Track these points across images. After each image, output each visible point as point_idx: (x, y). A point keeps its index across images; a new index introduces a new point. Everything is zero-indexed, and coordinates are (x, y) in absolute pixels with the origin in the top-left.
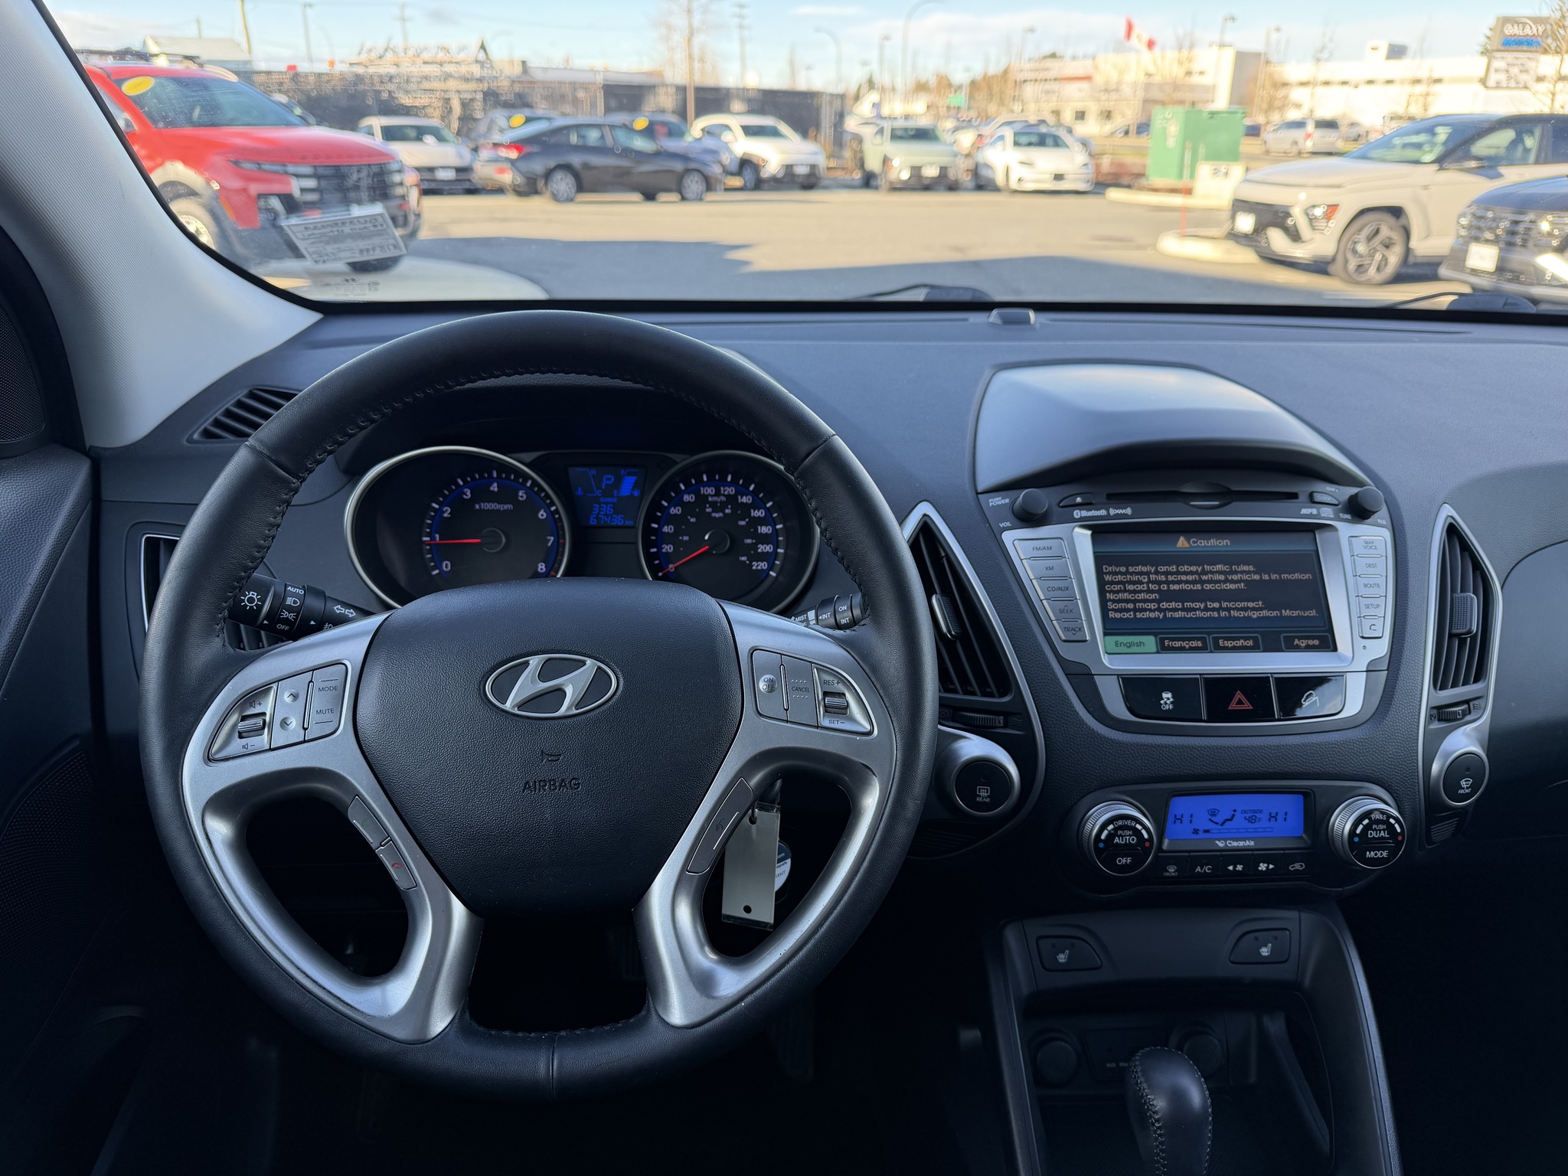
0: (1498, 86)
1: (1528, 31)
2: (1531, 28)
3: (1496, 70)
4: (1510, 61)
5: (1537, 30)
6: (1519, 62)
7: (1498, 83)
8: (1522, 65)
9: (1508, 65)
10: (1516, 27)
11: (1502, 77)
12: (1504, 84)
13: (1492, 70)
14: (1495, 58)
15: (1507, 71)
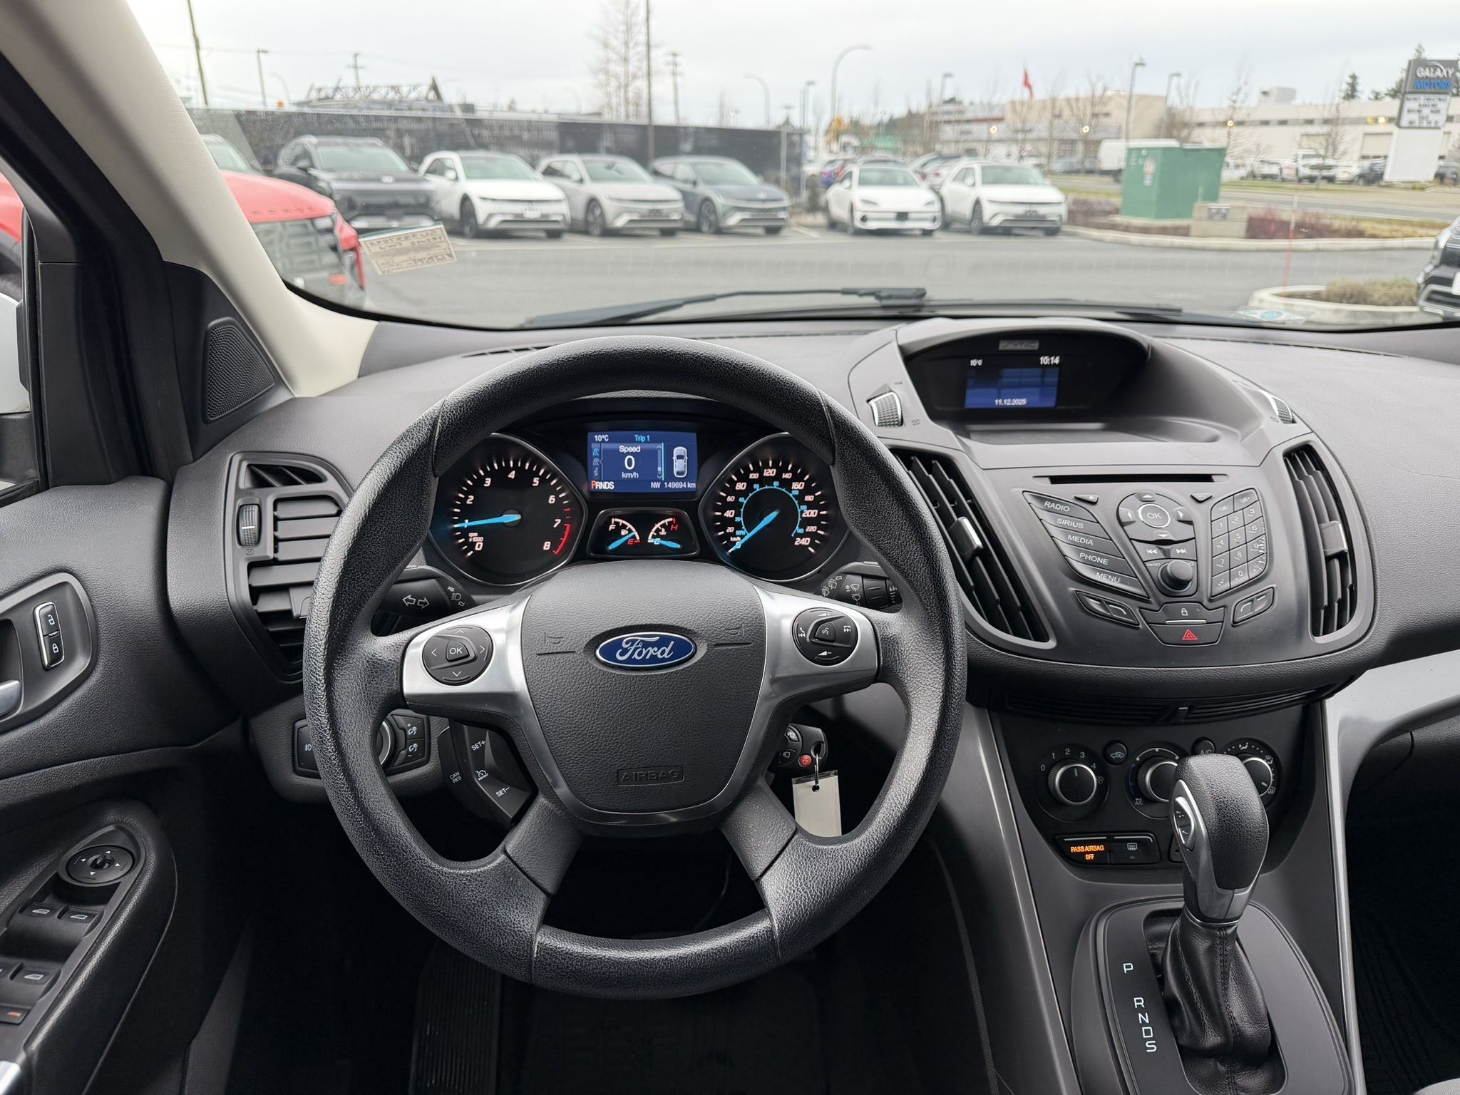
0: (1411, 126)
1: (1438, 73)
2: (1442, 71)
3: (1409, 111)
4: (1422, 102)
5: (1447, 72)
6: (1431, 103)
7: (1411, 123)
8: (1433, 105)
9: (1420, 105)
10: (1427, 70)
11: (1415, 117)
12: (1417, 124)
13: (1405, 110)
14: (1408, 99)
15: (1419, 111)
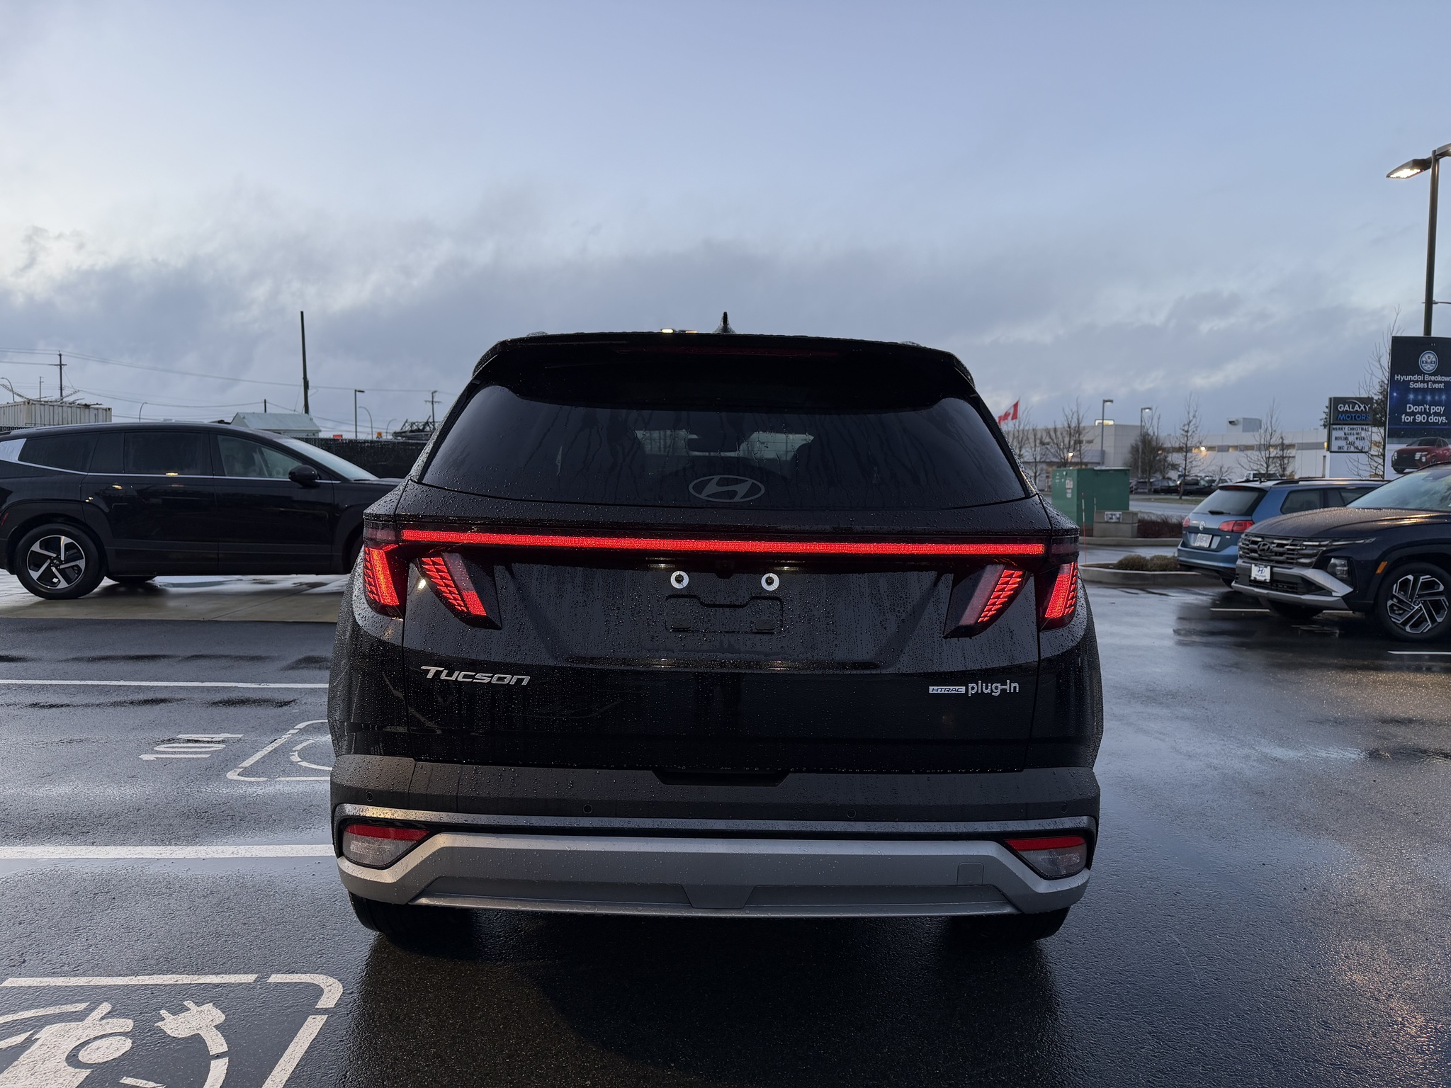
0: (1340, 450)
1: (1357, 408)
2: (1360, 407)
3: (1336, 438)
4: (1346, 431)
5: (1365, 407)
6: (1355, 432)
7: (1340, 448)
8: (1357, 434)
9: (1345, 434)
10: (1347, 406)
11: (1343, 443)
12: (1345, 450)
13: (1333, 438)
14: (1334, 429)
15: (1346, 439)
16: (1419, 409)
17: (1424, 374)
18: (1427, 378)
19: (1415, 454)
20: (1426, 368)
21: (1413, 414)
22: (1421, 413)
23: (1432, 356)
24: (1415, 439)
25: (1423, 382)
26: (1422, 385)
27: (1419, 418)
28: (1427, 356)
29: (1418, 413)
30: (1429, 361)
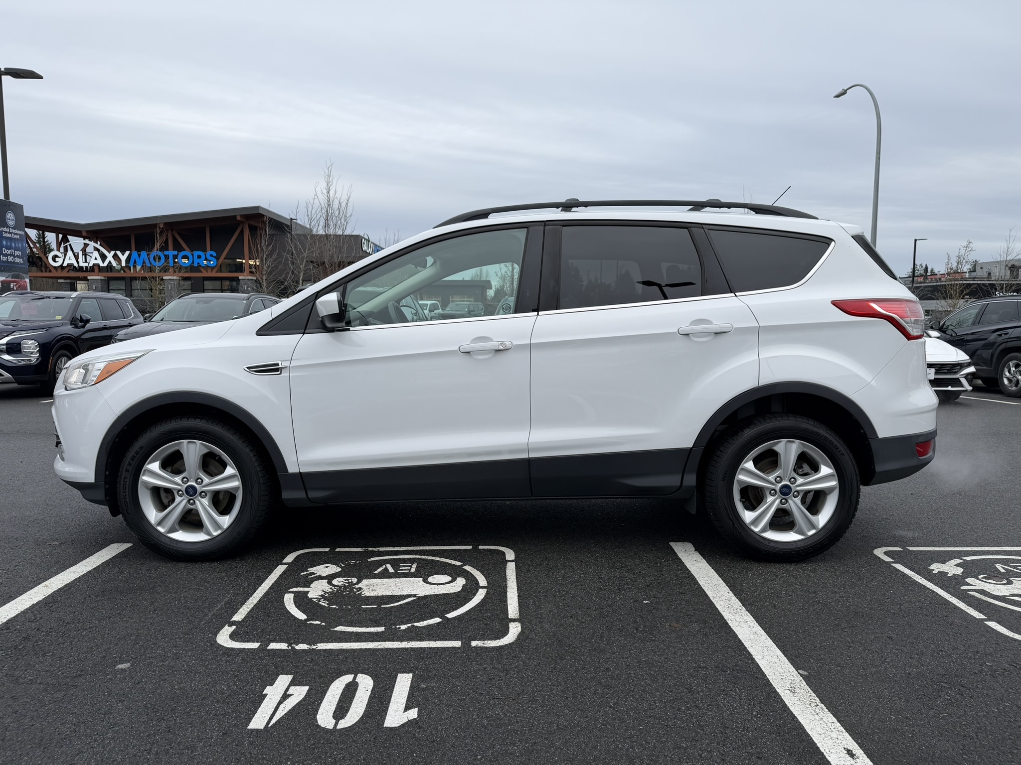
16: (9, 252)
17: (10, 227)
18: (11, 230)
19: (10, 284)
20: (10, 223)
21: (6, 255)
22: (11, 255)
23: (12, 215)
24: (10, 274)
25: (9, 233)
26: (9, 235)
27: (10, 259)
28: (9, 215)
29: (9, 255)
30: (11, 218)
